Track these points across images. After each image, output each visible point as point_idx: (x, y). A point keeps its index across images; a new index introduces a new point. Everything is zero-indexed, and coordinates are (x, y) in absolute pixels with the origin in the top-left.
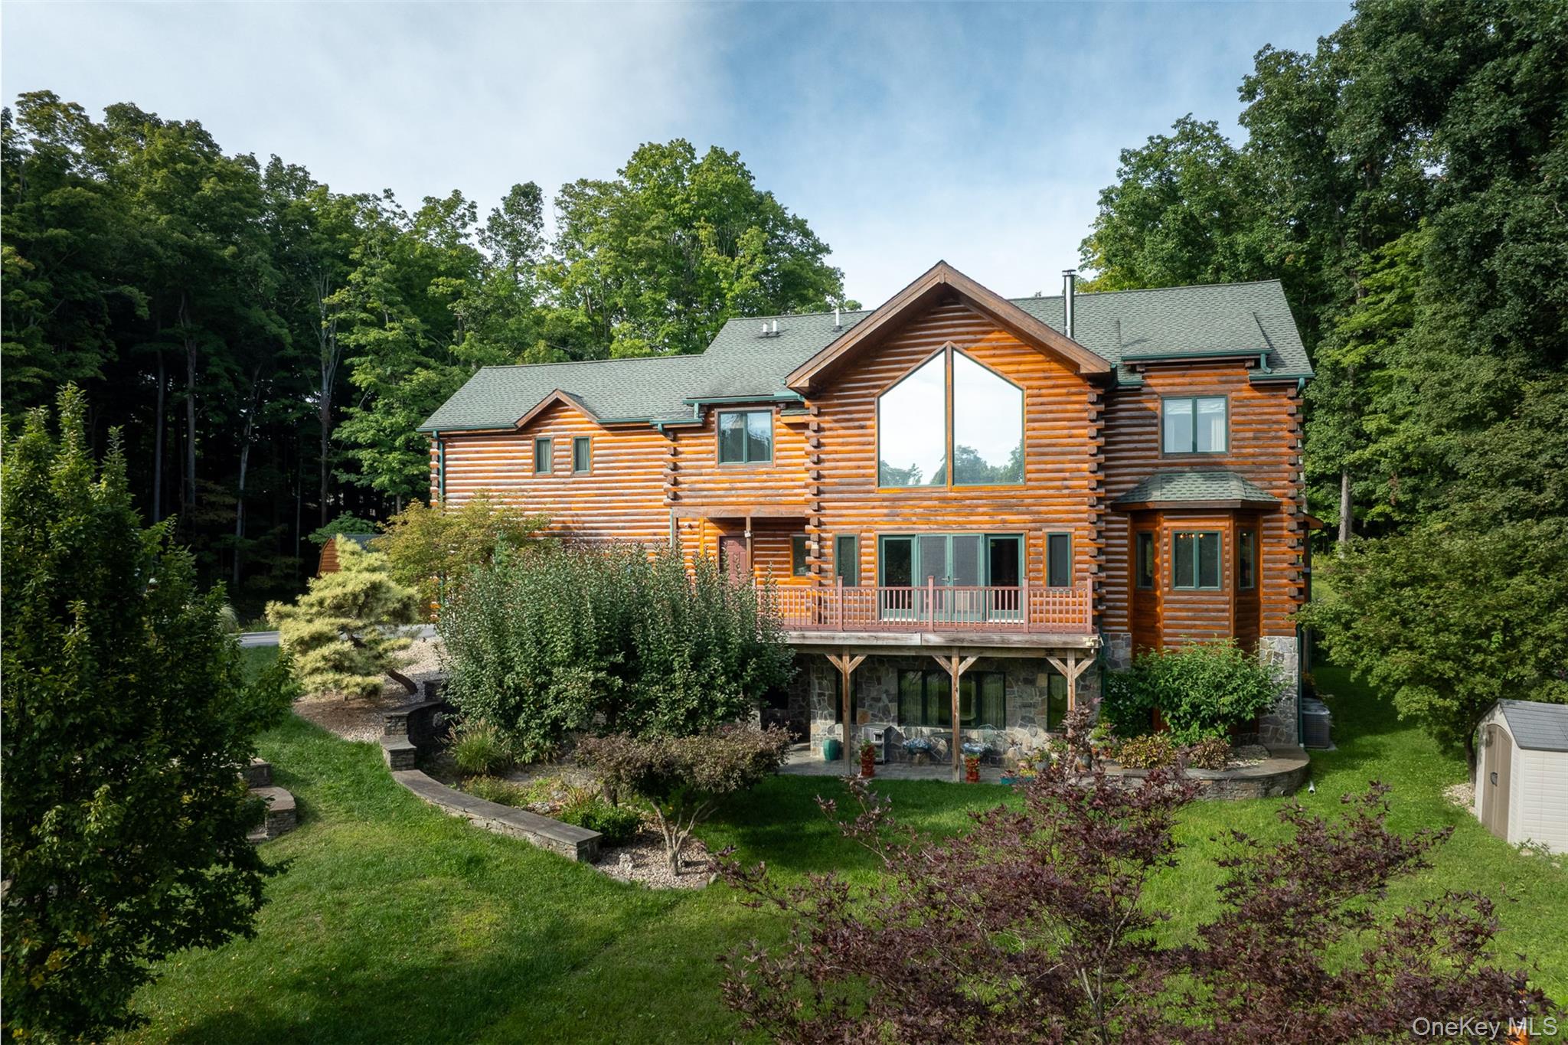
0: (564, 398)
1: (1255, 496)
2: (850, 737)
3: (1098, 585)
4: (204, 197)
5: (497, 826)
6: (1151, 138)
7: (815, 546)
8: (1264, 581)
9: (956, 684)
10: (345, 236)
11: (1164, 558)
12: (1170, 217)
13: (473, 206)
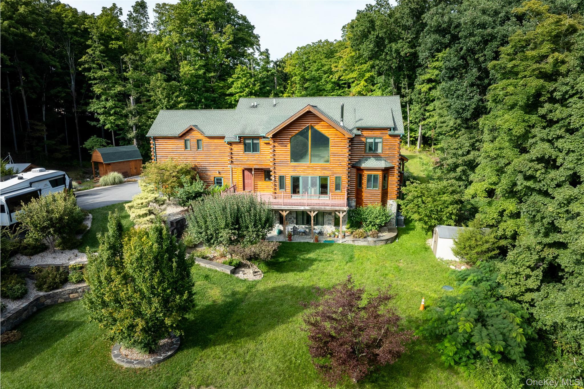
0: (193, 128)
1: (388, 165)
2: (285, 229)
3: (348, 190)
4: (21, 13)
5: (208, 266)
6: (367, 5)
7: (273, 179)
8: (389, 186)
9: (312, 218)
10: (75, 26)
11: (365, 181)
12: (372, 37)
13: (121, 9)
